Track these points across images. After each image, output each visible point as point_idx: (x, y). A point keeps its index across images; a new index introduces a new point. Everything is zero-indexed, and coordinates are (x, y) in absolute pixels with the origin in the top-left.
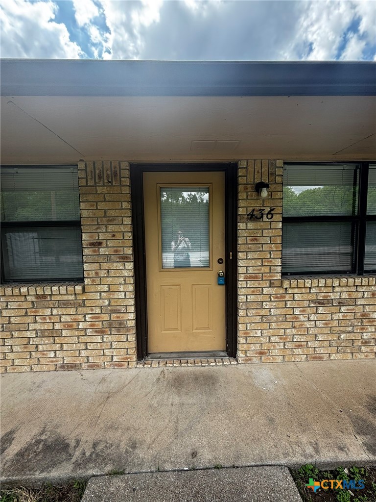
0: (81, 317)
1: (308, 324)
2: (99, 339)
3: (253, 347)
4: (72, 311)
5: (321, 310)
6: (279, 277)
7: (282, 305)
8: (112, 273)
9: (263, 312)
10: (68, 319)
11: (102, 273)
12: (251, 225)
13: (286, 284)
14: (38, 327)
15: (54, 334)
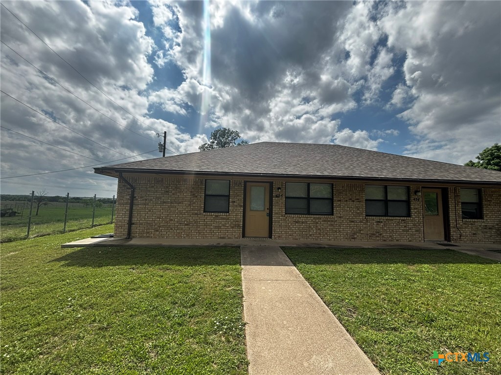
0: (227, 223)
1: (293, 228)
2: (232, 229)
3: (276, 235)
4: (225, 221)
5: (296, 224)
6: (284, 214)
7: (285, 222)
8: (237, 210)
9: (280, 224)
10: (223, 223)
11: (234, 210)
12: (276, 199)
13: (286, 216)
14: (215, 225)
15: (219, 227)
